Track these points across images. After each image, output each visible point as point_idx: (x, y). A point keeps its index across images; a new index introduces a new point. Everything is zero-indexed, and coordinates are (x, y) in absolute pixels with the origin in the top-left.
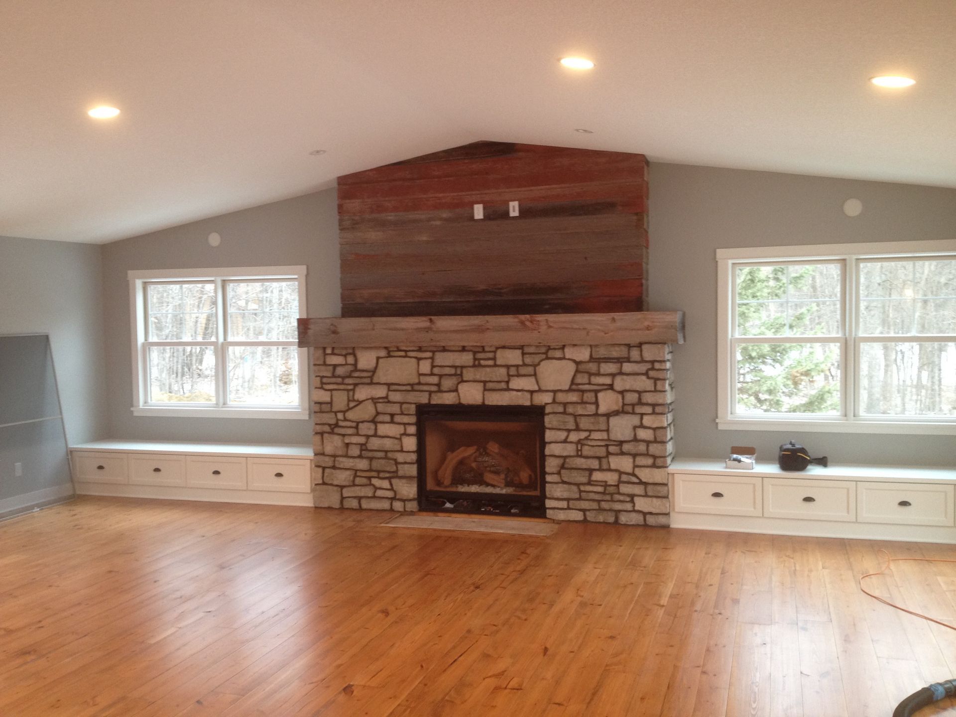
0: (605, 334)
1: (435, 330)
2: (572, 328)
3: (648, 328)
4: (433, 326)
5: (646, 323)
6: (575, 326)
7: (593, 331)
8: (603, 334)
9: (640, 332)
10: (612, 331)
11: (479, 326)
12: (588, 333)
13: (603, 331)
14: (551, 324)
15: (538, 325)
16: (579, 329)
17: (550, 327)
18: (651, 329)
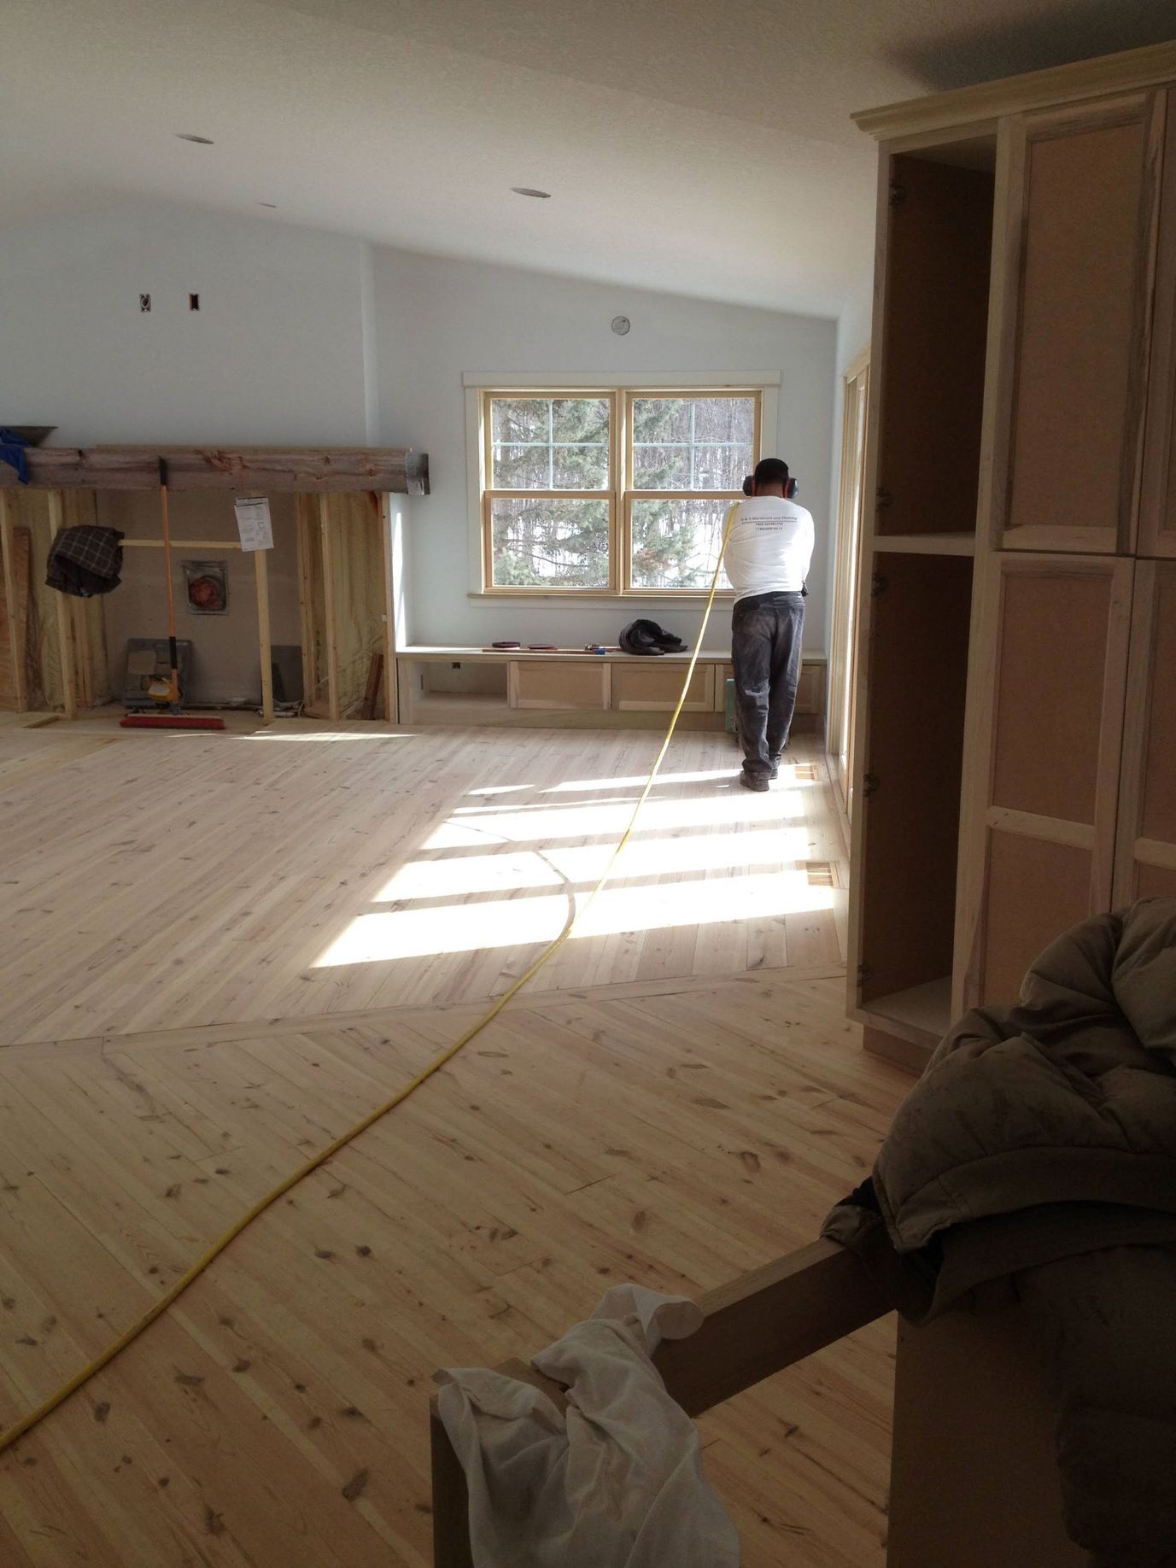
0: (318, 478)
1: (86, 466)
2: (274, 470)
3: (371, 473)
4: (84, 461)
5: (368, 467)
6: (279, 468)
7: (303, 475)
8: (315, 480)
9: (361, 477)
10: (326, 476)
11: (149, 463)
12: (295, 477)
13: (314, 475)
14: (247, 464)
15: (229, 465)
16: (284, 471)
17: (245, 467)
18: (374, 475)
